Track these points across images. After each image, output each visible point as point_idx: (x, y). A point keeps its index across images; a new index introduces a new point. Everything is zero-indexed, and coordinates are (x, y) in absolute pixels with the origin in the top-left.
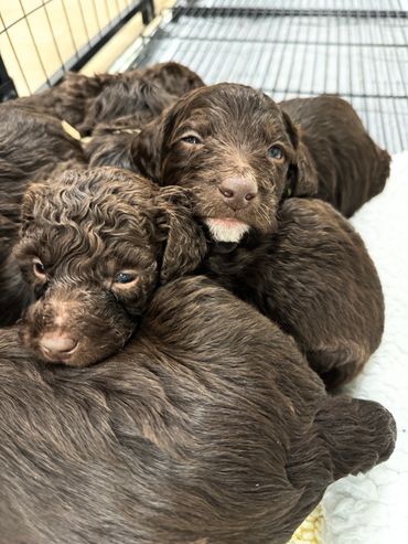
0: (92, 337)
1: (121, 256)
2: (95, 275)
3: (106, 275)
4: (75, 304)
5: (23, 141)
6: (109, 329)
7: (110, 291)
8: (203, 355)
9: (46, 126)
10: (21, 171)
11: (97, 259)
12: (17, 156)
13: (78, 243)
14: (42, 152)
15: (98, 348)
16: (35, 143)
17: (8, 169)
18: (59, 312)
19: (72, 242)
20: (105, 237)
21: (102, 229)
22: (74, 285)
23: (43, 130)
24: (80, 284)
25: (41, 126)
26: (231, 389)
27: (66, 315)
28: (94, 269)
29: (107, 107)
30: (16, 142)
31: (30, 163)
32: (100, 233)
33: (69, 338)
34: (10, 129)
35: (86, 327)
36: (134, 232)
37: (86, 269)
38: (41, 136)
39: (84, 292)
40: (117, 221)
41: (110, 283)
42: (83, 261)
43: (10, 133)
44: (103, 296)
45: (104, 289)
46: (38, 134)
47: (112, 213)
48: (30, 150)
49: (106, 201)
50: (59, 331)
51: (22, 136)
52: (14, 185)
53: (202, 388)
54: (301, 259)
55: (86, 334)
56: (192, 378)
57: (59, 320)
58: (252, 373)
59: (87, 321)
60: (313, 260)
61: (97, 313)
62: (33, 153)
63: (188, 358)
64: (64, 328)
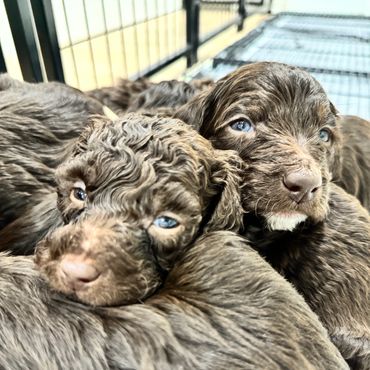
0: (116, 273)
1: (170, 194)
2: (138, 208)
3: (148, 211)
4: (108, 232)
5: (61, 111)
6: (136, 271)
7: (147, 231)
8: (218, 298)
9: (86, 104)
10: (53, 136)
11: (145, 190)
12: (52, 122)
13: (129, 170)
14: (77, 125)
15: (119, 287)
16: (72, 116)
17: (41, 131)
18: (89, 237)
19: (123, 168)
20: (159, 170)
21: (158, 162)
22: (112, 214)
23: (82, 107)
24: (119, 214)
25: (81, 103)
26: (248, 340)
27: (95, 241)
28: (138, 201)
29: (149, 100)
30: (55, 111)
31: (64, 131)
32: (155, 166)
33: (93, 266)
34: (52, 99)
35: (113, 259)
36: (189, 175)
37: (130, 200)
38: (79, 111)
39: (121, 223)
40: (176, 158)
41: (149, 222)
42: (130, 191)
43: (51, 102)
44: (139, 233)
45: (141, 227)
46: (76, 108)
47: (173, 149)
48: (66, 121)
49: (169, 136)
50: (84, 255)
51: (62, 107)
52: (44, 148)
53: (214, 333)
54: (334, 242)
55: (111, 267)
56: (204, 321)
57: (86, 245)
58: (274, 329)
59: (117, 253)
60: (345, 246)
61: (128, 248)
62: (69, 123)
63: (201, 300)
64: (89, 254)
